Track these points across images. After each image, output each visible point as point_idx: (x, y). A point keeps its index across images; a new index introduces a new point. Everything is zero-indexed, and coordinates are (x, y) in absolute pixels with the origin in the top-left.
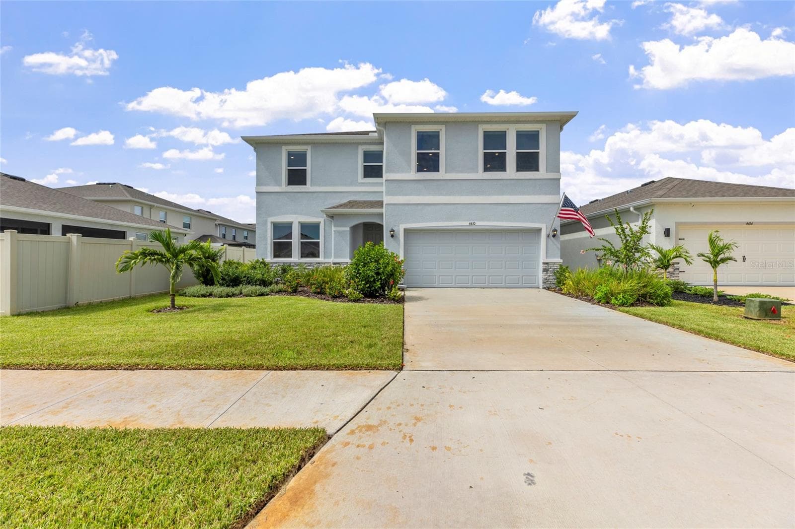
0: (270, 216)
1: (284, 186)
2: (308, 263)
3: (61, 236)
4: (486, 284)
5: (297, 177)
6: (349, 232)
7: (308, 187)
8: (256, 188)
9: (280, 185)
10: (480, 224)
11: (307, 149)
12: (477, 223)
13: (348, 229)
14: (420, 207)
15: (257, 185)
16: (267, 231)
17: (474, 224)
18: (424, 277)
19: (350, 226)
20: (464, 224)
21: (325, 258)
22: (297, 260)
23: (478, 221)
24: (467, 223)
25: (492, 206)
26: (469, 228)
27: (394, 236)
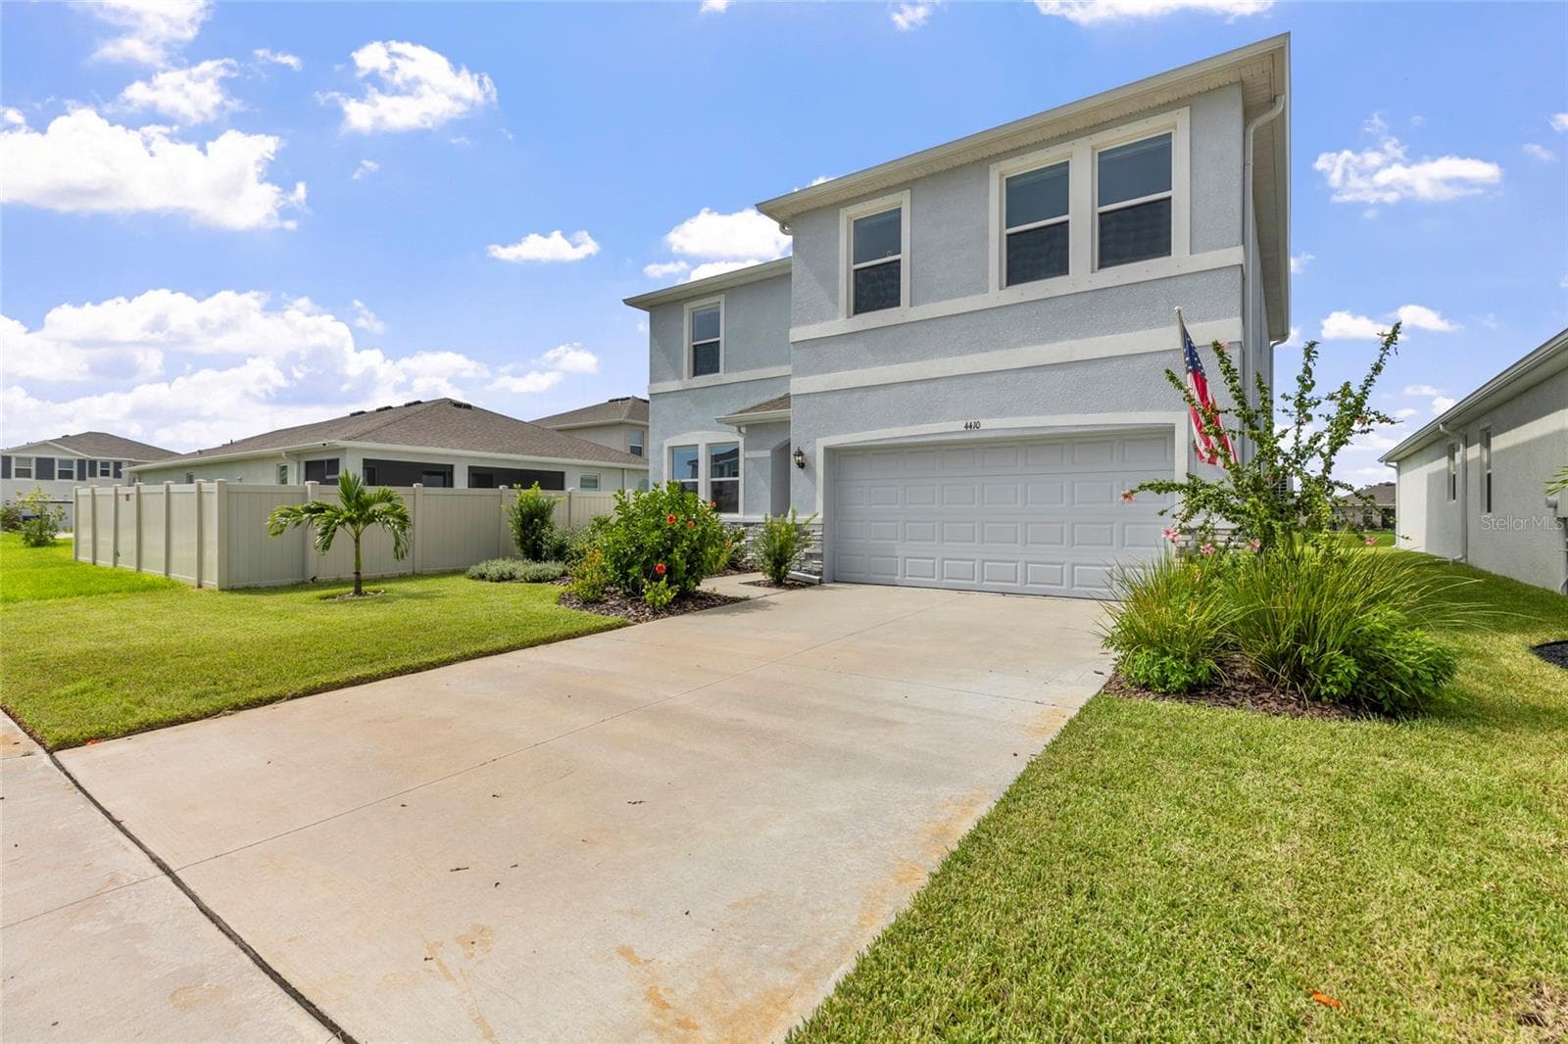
0: (667, 436)
1: (685, 379)
2: (724, 523)
3: (466, 488)
4: (1018, 585)
5: (705, 359)
6: (770, 460)
7: (721, 377)
8: (649, 387)
9: (680, 378)
10: (993, 425)
11: (720, 303)
12: (985, 424)
13: (768, 453)
14: (857, 395)
15: (652, 380)
16: (662, 465)
17: (977, 426)
18: (873, 559)
19: (773, 446)
20: (951, 427)
21: (744, 514)
23: (988, 416)
24: (960, 425)
25: (1024, 375)
26: (966, 436)
27: (805, 469)
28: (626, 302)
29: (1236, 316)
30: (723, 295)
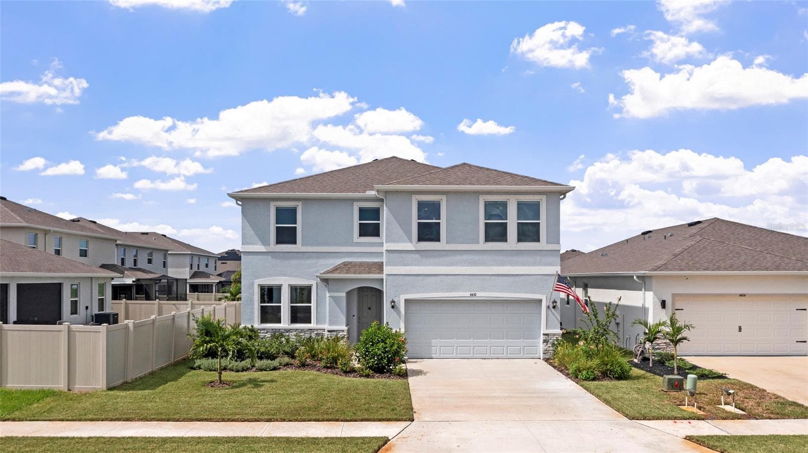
0: (257, 278)
1: (272, 246)
2: (299, 329)
4: (488, 355)
5: (286, 236)
6: (344, 298)
7: (299, 247)
9: (268, 245)
10: (481, 295)
11: (298, 205)
12: (478, 294)
13: (344, 294)
14: (420, 278)
16: (254, 295)
17: (475, 295)
18: (425, 347)
19: (346, 291)
20: (465, 294)
21: (317, 324)
22: (287, 326)
23: (479, 291)
24: (468, 294)
25: (493, 277)
26: (470, 299)
27: (395, 308)
28: (229, 195)
29: (558, 266)
30: (301, 202)
